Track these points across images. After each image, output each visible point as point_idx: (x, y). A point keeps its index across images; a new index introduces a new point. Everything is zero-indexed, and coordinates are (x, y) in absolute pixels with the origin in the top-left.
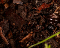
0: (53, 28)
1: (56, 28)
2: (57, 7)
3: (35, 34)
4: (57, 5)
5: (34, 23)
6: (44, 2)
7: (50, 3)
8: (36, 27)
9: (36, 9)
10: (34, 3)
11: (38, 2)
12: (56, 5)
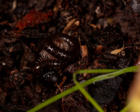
0: (54, 79)
1: (65, 78)
2: (70, 20)
3: (5, 94)
4: (68, 16)
5: (4, 64)
6: (33, 7)
7: (51, 10)
8: (10, 74)
9: (10, 25)
10: (7, 10)
11: (17, 7)
12: (66, 14)
